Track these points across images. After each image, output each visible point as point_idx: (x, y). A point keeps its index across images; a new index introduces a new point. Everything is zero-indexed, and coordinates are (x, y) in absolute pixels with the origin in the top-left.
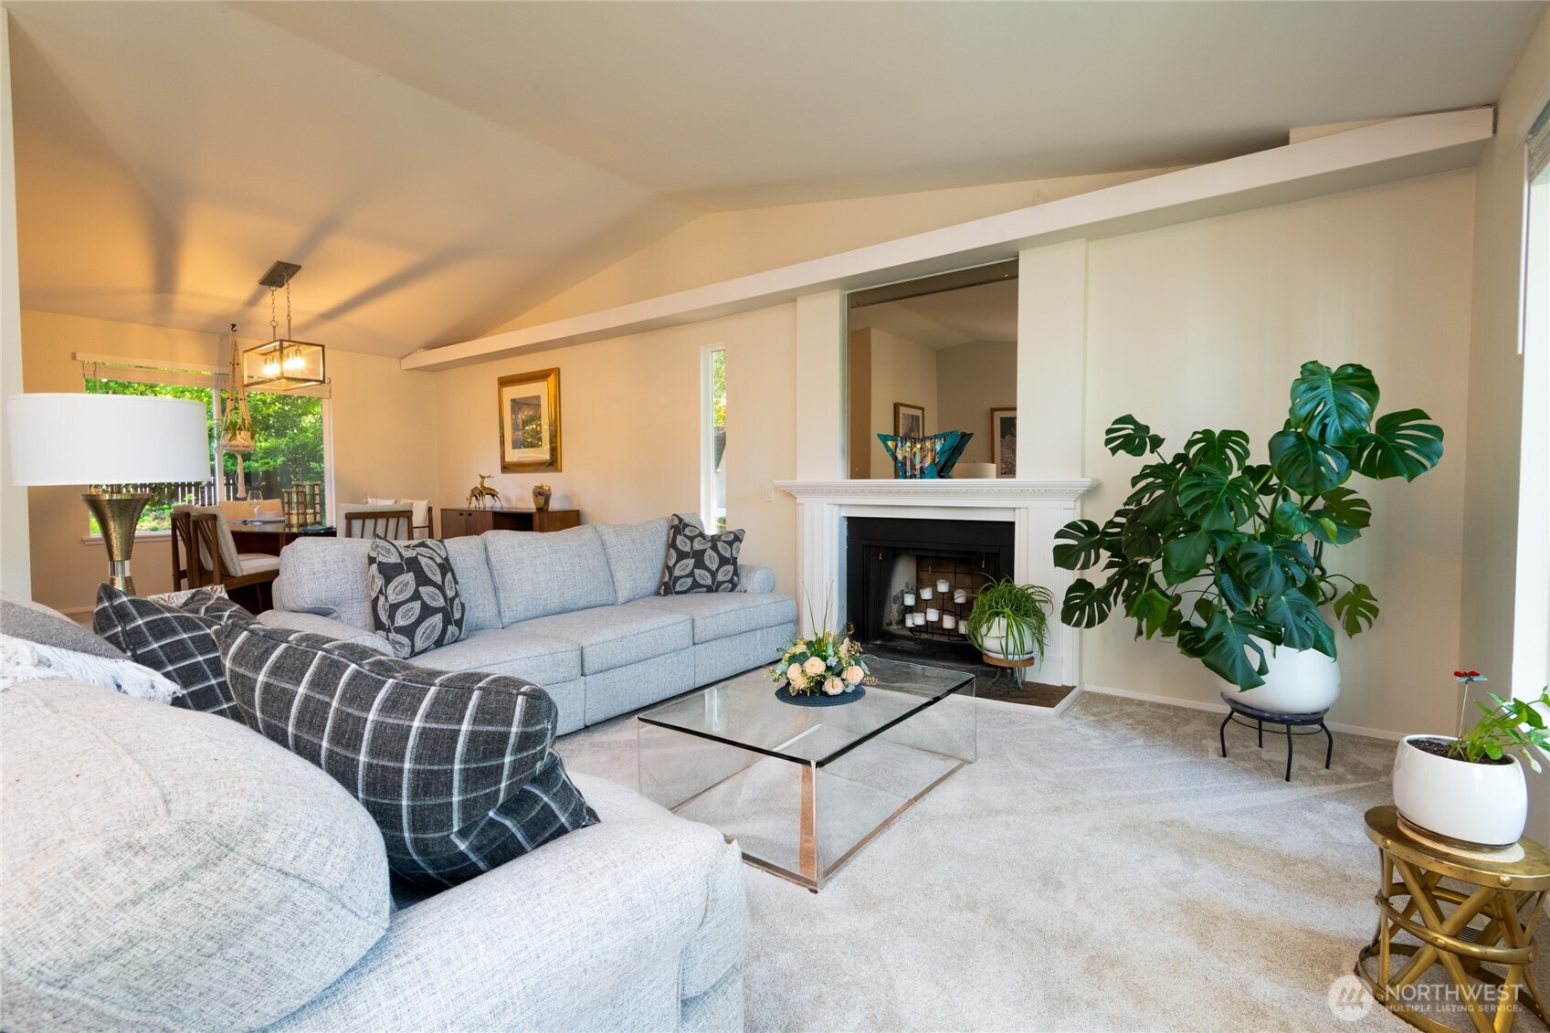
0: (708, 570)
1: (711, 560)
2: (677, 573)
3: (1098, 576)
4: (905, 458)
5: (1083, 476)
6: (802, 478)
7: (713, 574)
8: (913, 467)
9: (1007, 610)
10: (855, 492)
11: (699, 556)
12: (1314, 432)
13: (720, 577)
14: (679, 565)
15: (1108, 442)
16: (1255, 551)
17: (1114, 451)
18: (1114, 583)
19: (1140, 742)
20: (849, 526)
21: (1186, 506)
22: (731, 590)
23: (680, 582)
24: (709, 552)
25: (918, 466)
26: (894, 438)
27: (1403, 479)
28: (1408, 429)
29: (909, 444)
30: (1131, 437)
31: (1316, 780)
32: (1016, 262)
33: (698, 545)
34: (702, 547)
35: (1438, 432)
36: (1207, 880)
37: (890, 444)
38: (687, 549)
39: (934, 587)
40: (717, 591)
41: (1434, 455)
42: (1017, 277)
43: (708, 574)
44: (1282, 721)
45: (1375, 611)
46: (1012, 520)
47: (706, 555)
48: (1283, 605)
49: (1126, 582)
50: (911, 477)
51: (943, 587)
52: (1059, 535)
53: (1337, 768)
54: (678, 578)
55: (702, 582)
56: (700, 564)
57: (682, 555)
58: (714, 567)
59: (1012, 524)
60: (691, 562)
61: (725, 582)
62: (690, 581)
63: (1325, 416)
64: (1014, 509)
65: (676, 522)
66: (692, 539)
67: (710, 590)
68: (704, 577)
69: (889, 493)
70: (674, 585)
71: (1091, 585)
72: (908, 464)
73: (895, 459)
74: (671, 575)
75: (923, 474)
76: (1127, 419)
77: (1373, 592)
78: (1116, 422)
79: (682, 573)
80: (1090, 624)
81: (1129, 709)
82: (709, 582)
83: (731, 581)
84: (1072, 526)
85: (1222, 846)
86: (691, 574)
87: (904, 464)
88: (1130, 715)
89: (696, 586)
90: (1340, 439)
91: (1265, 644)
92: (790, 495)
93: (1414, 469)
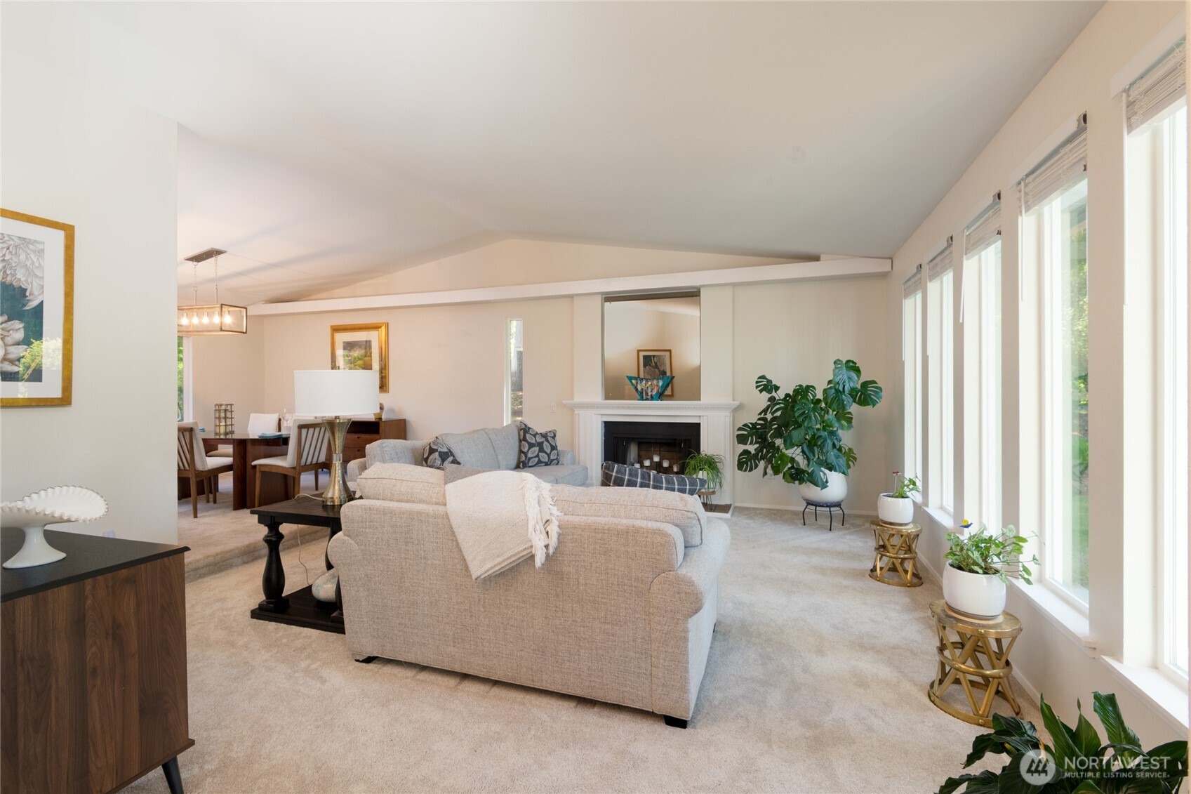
0: (546, 453)
1: (547, 448)
2: (530, 455)
3: (752, 448)
4: (642, 389)
5: (733, 400)
6: (578, 399)
7: (549, 455)
8: (647, 394)
9: (706, 467)
10: (608, 407)
11: (540, 445)
12: (841, 389)
13: (552, 457)
14: (530, 450)
15: (757, 387)
16: (821, 434)
17: (761, 391)
18: (758, 451)
19: (770, 523)
20: (605, 426)
21: (798, 416)
22: (557, 464)
23: (531, 461)
24: (545, 443)
25: (650, 394)
26: (636, 379)
27: (871, 407)
28: (871, 387)
29: (644, 382)
30: (766, 386)
31: (840, 530)
32: (700, 292)
33: (539, 439)
34: (541, 441)
35: (880, 389)
36: (816, 560)
37: (634, 381)
38: (533, 441)
39: (651, 459)
40: (550, 465)
41: (879, 398)
42: (700, 296)
43: (546, 456)
44: (827, 506)
45: (855, 459)
46: (698, 422)
47: (544, 444)
48: (832, 455)
49: (765, 450)
50: (646, 400)
51: (656, 459)
52: (740, 429)
53: (846, 525)
54: (530, 459)
55: (543, 460)
56: (542, 450)
57: (531, 445)
58: (548, 451)
59: (699, 425)
60: (537, 449)
61: (554, 460)
62: (537, 459)
63: (844, 382)
64: (700, 416)
65: (523, 427)
66: (535, 436)
67: (546, 464)
68: (544, 457)
69: (634, 408)
70: (528, 462)
71: (750, 452)
72: (644, 392)
73: (637, 390)
74: (526, 457)
75: (652, 398)
76: (763, 377)
77: (855, 452)
78: (759, 378)
79: (533, 456)
80: (751, 470)
81: (758, 512)
82: (546, 460)
83: (557, 459)
84: (746, 425)
85: (818, 551)
86: (538, 456)
87: (642, 393)
88: (760, 514)
89: (540, 462)
90: (849, 391)
91: (827, 471)
92: (572, 408)
93: (874, 403)
